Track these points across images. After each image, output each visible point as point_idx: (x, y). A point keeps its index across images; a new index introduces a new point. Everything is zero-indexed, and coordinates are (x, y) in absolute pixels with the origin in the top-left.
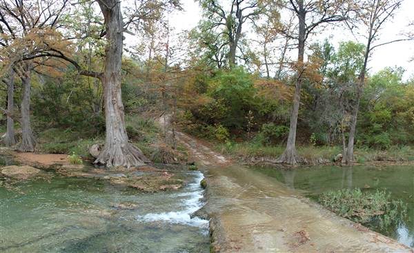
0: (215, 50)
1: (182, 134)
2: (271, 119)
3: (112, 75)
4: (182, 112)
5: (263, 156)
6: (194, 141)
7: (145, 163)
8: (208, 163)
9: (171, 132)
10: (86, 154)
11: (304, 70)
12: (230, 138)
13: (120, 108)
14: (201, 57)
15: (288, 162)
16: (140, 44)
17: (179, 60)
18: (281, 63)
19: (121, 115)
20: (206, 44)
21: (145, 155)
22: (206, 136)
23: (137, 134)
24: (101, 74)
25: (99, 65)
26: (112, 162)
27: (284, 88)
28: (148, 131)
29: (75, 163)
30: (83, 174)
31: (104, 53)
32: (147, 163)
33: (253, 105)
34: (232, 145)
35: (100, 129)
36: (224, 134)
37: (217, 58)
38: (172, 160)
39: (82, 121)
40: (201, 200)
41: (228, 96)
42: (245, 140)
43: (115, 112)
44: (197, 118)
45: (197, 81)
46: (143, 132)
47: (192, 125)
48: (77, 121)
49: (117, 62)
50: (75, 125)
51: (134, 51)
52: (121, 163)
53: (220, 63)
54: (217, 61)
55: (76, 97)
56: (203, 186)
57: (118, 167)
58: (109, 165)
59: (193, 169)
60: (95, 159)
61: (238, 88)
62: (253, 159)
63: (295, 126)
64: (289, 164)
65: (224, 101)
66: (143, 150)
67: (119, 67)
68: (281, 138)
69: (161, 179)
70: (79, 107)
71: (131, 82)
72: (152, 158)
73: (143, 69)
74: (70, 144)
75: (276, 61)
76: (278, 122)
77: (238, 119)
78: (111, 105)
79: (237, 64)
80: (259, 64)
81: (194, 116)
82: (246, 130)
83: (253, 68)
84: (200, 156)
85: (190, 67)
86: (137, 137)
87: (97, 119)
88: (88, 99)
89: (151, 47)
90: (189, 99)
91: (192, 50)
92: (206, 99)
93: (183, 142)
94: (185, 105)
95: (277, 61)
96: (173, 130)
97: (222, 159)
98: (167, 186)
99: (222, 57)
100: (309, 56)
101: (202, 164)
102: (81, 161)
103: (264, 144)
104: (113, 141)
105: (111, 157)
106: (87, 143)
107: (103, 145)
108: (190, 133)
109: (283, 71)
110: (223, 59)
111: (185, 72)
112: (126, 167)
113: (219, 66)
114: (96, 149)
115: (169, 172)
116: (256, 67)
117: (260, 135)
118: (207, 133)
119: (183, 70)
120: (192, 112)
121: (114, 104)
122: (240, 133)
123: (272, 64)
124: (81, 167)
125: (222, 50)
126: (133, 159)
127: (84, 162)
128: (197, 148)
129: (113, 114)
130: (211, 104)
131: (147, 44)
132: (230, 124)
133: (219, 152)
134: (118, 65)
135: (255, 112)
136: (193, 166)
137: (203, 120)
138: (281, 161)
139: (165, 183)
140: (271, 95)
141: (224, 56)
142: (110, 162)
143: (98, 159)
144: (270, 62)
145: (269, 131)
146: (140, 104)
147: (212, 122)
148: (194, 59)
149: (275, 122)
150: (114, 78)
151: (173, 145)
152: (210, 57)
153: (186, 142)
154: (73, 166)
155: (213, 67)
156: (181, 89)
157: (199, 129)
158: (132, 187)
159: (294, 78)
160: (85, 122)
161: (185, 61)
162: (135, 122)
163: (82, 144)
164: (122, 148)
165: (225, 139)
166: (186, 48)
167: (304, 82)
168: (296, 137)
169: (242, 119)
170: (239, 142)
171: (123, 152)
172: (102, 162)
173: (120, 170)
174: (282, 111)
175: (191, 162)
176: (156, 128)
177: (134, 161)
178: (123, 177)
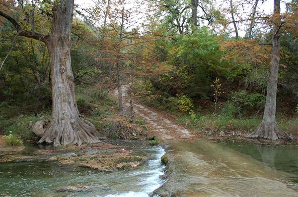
0: (176, 14)
1: (141, 107)
2: (242, 86)
3: (60, 39)
4: (141, 82)
5: (234, 129)
6: (154, 114)
7: (100, 139)
8: (169, 137)
9: (129, 105)
10: (28, 132)
11: (282, 23)
12: (195, 109)
13: (69, 78)
14: (161, 21)
15: (265, 137)
16: (95, 7)
17: (136, 24)
18: (253, 19)
19: (71, 86)
20: (166, 6)
21: (98, 130)
22: (168, 108)
23: (89, 108)
24: (47, 37)
25: (46, 26)
26: (60, 140)
27: (257, 48)
28: (102, 105)
29: (12, 144)
30: (24, 157)
31: (51, 13)
32: (103, 139)
33: (220, 71)
34: (198, 117)
35: (46, 103)
36: (188, 105)
37: (178, 23)
38: (130, 135)
39: (23, 92)
40: (162, 178)
41: (191, 63)
42: (211, 112)
43: (63, 83)
44: (158, 88)
45: (157, 47)
46: (97, 106)
47: (152, 96)
48: (16, 92)
49: (67, 25)
50: (13, 98)
51: (86, 14)
52: (72, 141)
53: (181, 28)
54: (179, 26)
55: (15, 63)
56: (164, 162)
57: (67, 146)
58: (57, 144)
59: (154, 145)
60: (40, 138)
61: (202, 52)
62: (222, 133)
63: (274, 94)
64: (267, 139)
65: (186, 68)
66: (96, 125)
67: (69, 30)
68: (255, 108)
69: (117, 156)
70: (19, 76)
71: (83, 49)
72: (107, 134)
73: (96, 35)
74: (7, 122)
75: (245, 16)
76: (252, 89)
77: (203, 88)
78: (59, 74)
79: (199, 25)
80: (225, 24)
81: (154, 86)
82: (212, 99)
83: (219, 29)
84: (161, 130)
85: (148, 32)
86: (89, 110)
87: (43, 90)
88: (30, 66)
89: (107, 13)
90: (148, 68)
91: (152, 13)
92: (166, 68)
93: (142, 115)
94: (144, 74)
95: (247, 18)
96: (131, 102)
97: (186, 133)
98: (125, 164)
99: (184, 21)
100: (287, 4)
101: (163, 139)
102: (21, 142)
103: (236, 115)
104: (61, 116)
105: (60, 134)
106: (30, 119)
107: (49, 121)
108: (149, 105)
109: (255, 28)
110: (185, 24)
111: (143, 38)
112: (77, 145)
113: (181, 32)
114: (41, 126)
115: (127, 149)
116: (222, 27)
117: (230, 106)
118: (169, 105)
119: (142, 35)
120: (152, 81)
121: (62, 73)
122: (206, 104)
123: (242, 21)
124: (21, 149)
125: (183, 14)
126: (84, 135)
127: (25, 143)
128: (158, 121)
129: (60, 85)
130: (172, 72)
131: (102, 9)
132: (194, 94)
133: (182, 125)
134: (68, 28)
135: (223, 78)
136: (153, 141)
137: (164, 90)
138: (257, 136)
139: (122, 160)
140: (241, 58)
141: (186, 20)
142: (57, 141)
143: (43, 137)
144: (238, 19)
145: (241, 100)
146: (93, 74)
147: (174, 92)
148: (153, 24)
149: (247, 89)
150: (62, 43)
151: (130, 119)
152: (171, 21)
153: (145, 115)
154: (9, 149)
155: (174, 33)
156: (139, 57)
157: (160, 100)
158: (85, 167)
159: (269, 36)
160: (27, 94)
161: (143, 25)
162: (86, 94)
163: (22, 121)
164: (72, 124)
165: (189, 111)
166: (144, 11)
167: (284, 38)
168: (277, 107)
169: (207, 87)
170: (205, 114)
171: (73, 128)
172: (48, 141)
173: (69, 148)
174: (256, 76)
175: (152, 137)
176: (110, 101)
177: (86, 138)
178: (73, 156)
